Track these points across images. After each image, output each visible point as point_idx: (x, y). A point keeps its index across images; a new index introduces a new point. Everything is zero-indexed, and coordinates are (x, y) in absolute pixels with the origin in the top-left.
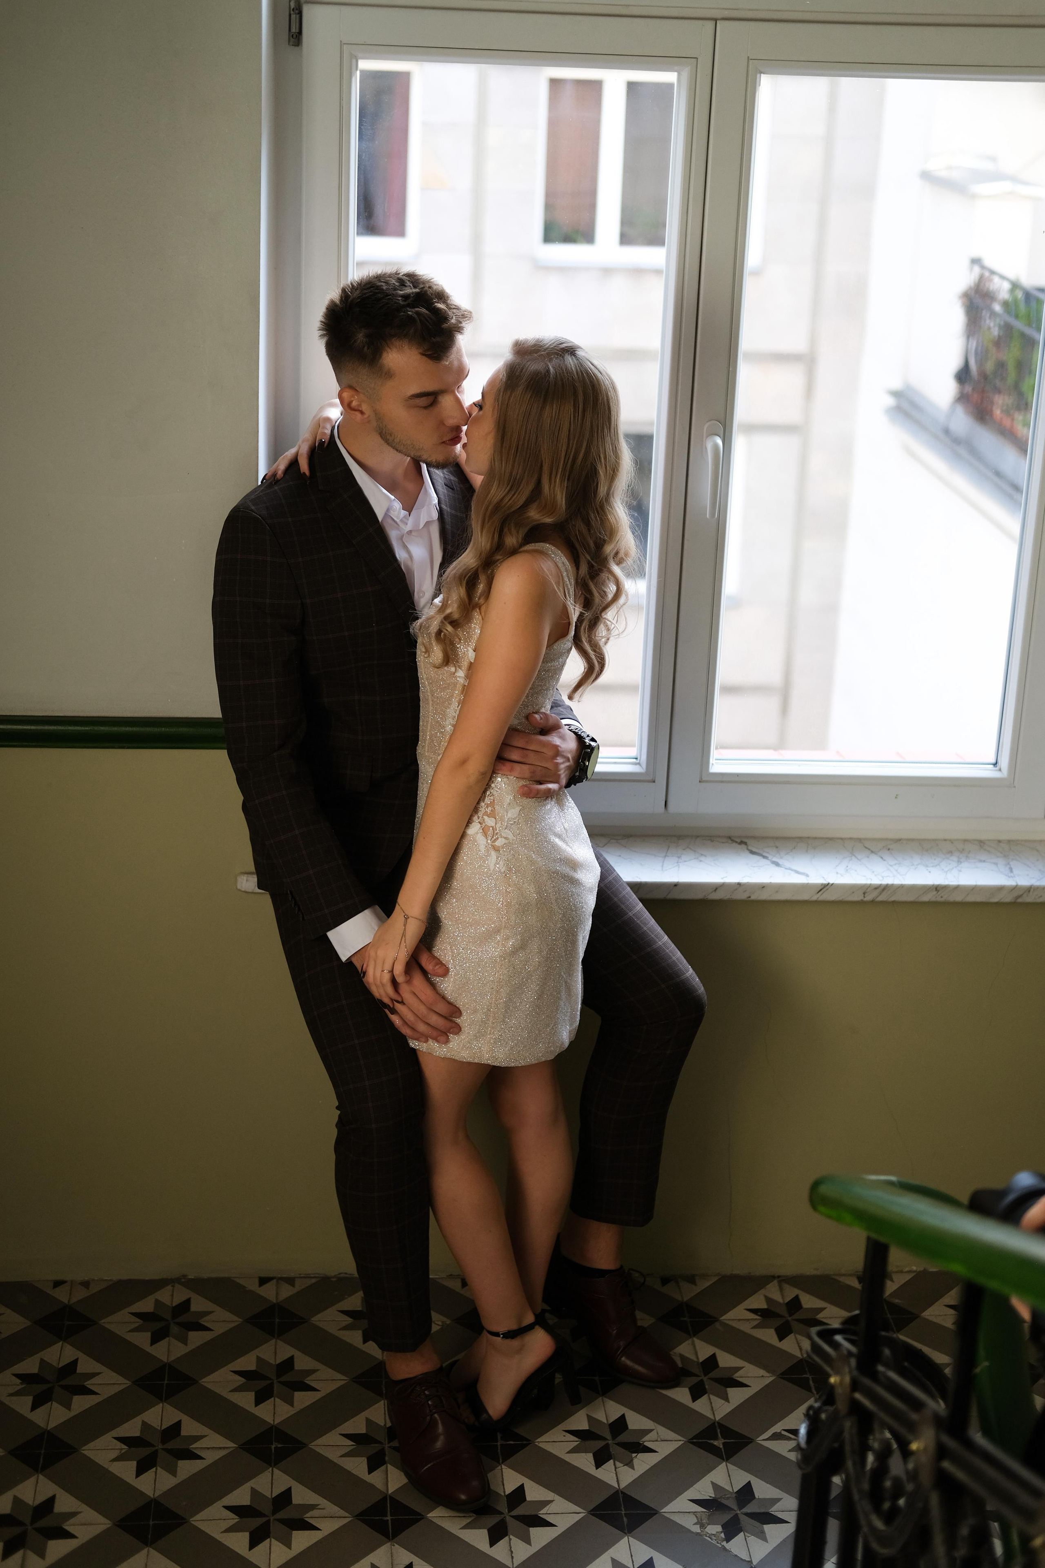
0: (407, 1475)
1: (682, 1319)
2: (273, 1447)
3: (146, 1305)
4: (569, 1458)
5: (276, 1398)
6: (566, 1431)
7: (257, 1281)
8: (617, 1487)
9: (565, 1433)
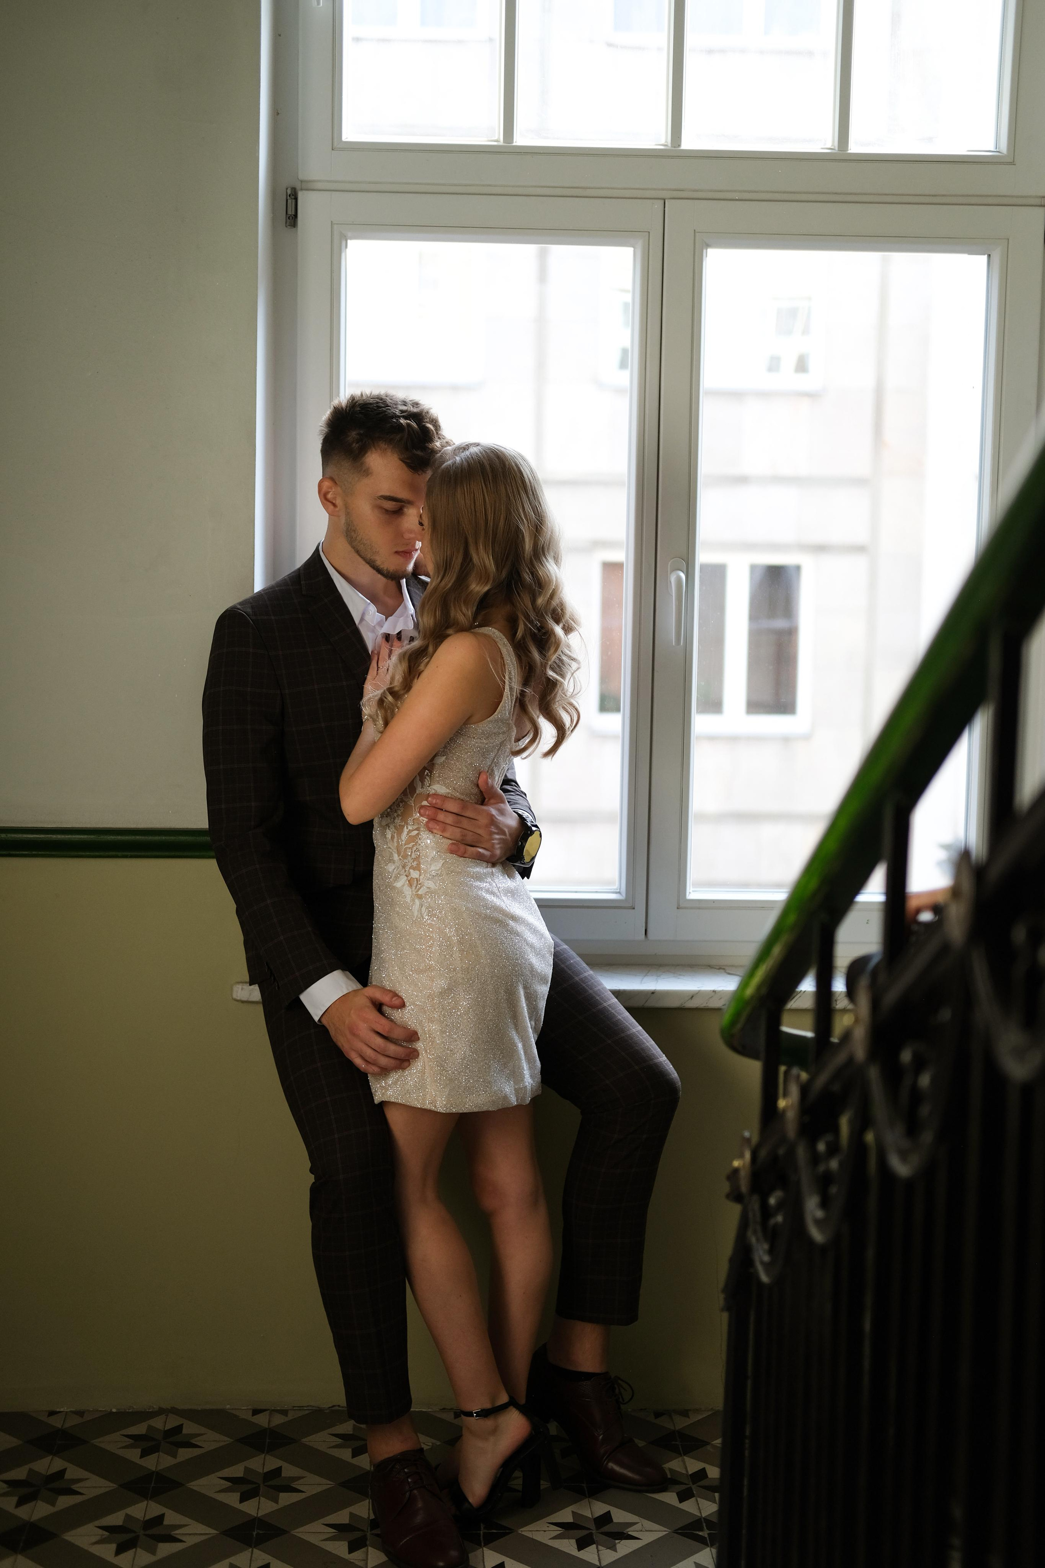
0: (387, 1553)
1: (673, 1443)
2: (255, 1533)
3: (140, 1429)
4: (552, 1543)
5: (261, 1497)
6: (549, 1523)
7: (251, 1412)
8: (599, 1565)
9: (548, 1525)
